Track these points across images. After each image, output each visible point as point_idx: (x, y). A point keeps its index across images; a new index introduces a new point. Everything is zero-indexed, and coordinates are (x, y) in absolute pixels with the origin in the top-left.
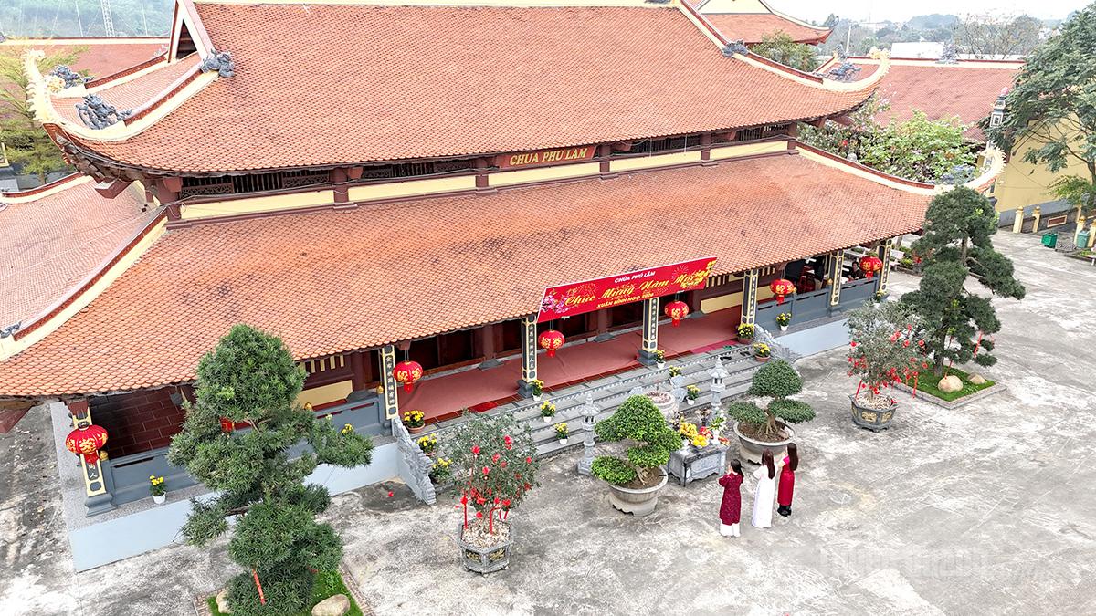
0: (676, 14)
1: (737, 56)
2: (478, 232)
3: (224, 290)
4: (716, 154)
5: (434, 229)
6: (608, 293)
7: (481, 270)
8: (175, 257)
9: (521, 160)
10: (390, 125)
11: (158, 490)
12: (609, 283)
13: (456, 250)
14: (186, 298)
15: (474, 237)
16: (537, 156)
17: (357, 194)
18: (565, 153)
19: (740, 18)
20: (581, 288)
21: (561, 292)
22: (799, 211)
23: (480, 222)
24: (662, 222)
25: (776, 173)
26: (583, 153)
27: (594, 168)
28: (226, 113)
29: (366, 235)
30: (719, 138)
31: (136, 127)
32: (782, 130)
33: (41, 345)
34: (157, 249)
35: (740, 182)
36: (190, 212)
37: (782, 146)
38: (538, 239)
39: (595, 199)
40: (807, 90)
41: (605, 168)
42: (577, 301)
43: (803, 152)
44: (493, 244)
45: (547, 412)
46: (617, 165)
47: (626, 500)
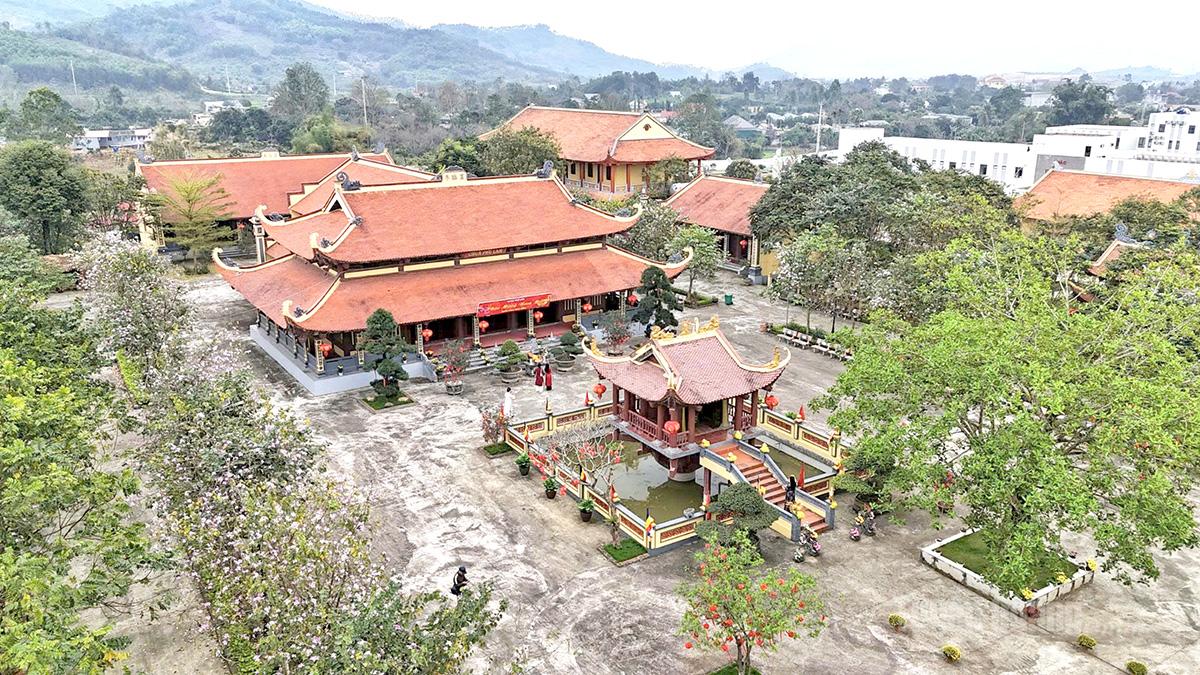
0: (552, 184)
1: (577, 205)
2: (455, 283)
3: (363, 303)
4: (564, 250)
5: (436, 281)
6: (505, 307)
7: (455, 297)
8: (345, 291)
9: (473, 254)
10: (420, 243)
11: (341, 371)
12: (505, 302)
13: (446, 290)
14: (352, 306)
15: (453, 285)
16: (482, 253)
17: (407, 268)
18: (493, 252)
19: (652, 142)
20: (494, 304)
21: (485, 305)
22: (599, 276)
23: (455, 279)
24: (534, 281)
25: (592, 259)
26: (501, 251)
27: (507, 257)
28: (362, 240)
29: (410, 285)
30: (564, 243)
31: (335, 246)
32: (600, 238)
33: (313, 317)
34: (338, 289)
35: (576, 263)
36: (347, 276)
37: (600, 245)
38: (479, 286)
39: (506, 270)
40: (607, 221)
41: (511, 257)
42: (493, 309)
43: (610, 248)
44: (461, 288)
45: (482, 354)
46: (516, 255)
47: (506, 378)
